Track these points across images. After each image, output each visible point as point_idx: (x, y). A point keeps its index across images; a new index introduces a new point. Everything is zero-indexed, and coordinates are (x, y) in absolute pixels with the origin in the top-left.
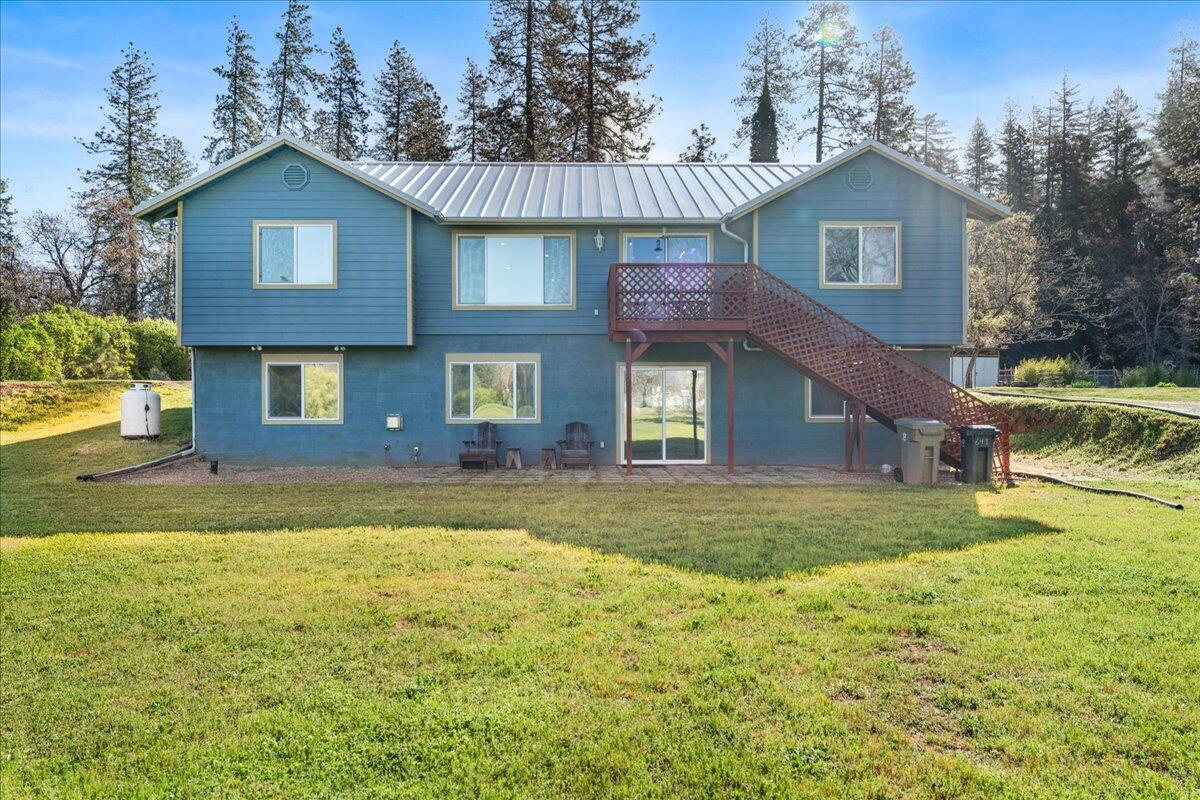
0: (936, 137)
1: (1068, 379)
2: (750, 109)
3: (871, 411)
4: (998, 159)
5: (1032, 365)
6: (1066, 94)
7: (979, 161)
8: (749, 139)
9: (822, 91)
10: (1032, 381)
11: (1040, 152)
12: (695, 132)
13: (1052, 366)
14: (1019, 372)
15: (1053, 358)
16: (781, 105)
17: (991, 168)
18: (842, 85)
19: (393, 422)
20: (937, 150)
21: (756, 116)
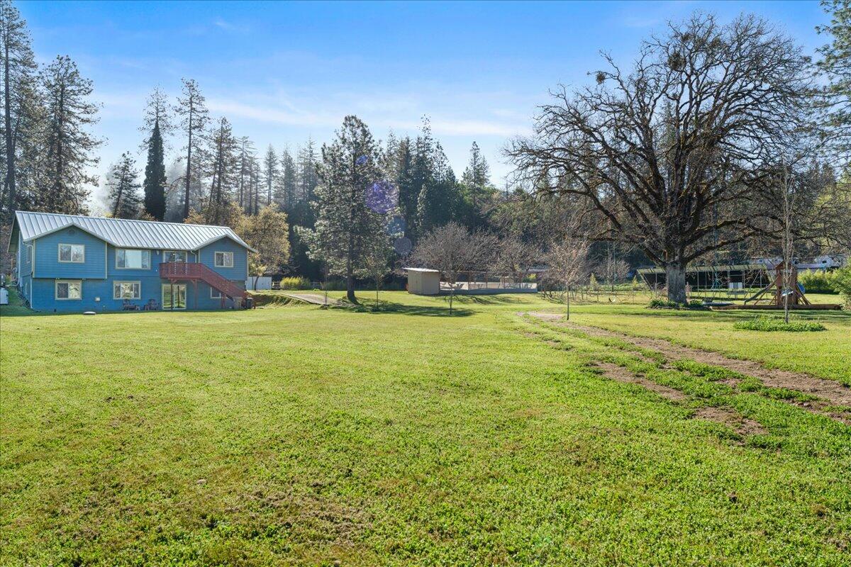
0: (248, 150)
1: (300, 287)
2: (148, 135)
3: (227, 296)
4: (280, 168)
5: (286, 280)
6: (311, 144)
7: (271, 167)
8: (147, 151)
9: (190, 137)
10: (288, 287)
11: (299, 170)
12: (124, 155)
13: (295, 281)
14: (282, 283)
15: (296, 277)
16: (165, 136)
17: (276, 171)
18: (201, 136)
19: (98, 299)
20: (250, 157)
21: (151, 140)
